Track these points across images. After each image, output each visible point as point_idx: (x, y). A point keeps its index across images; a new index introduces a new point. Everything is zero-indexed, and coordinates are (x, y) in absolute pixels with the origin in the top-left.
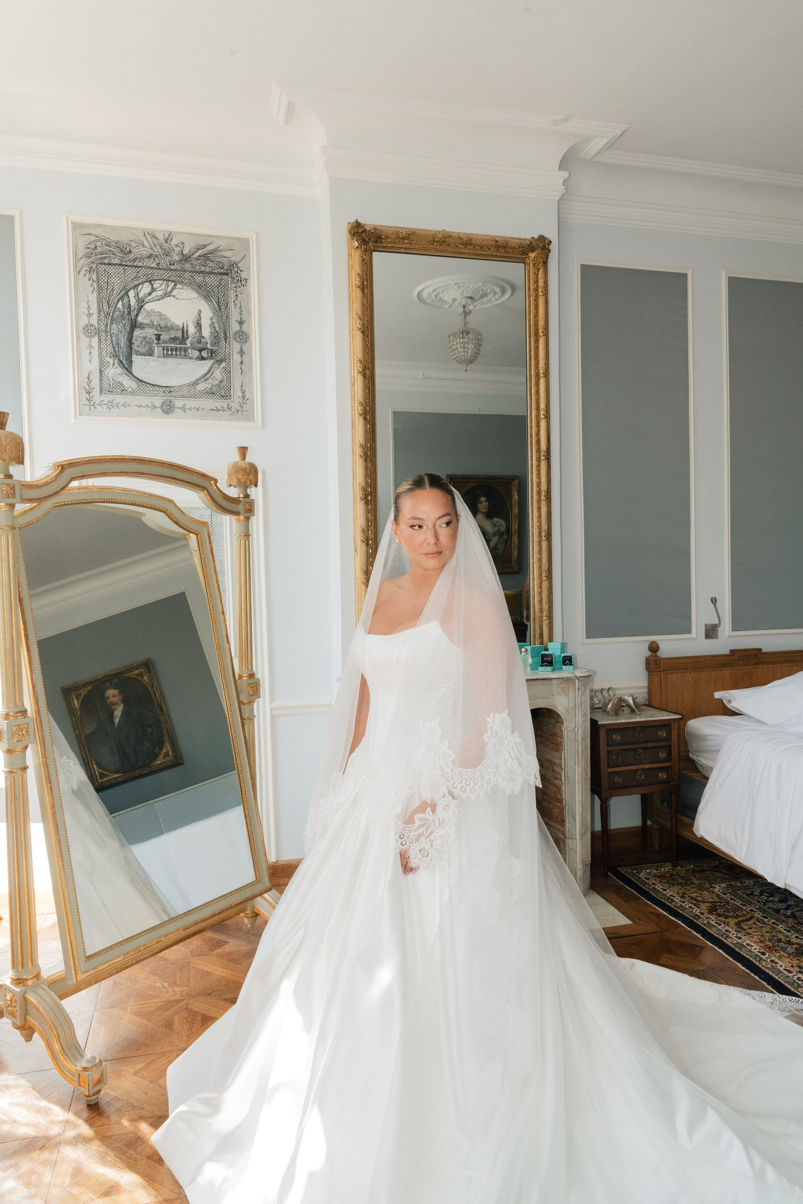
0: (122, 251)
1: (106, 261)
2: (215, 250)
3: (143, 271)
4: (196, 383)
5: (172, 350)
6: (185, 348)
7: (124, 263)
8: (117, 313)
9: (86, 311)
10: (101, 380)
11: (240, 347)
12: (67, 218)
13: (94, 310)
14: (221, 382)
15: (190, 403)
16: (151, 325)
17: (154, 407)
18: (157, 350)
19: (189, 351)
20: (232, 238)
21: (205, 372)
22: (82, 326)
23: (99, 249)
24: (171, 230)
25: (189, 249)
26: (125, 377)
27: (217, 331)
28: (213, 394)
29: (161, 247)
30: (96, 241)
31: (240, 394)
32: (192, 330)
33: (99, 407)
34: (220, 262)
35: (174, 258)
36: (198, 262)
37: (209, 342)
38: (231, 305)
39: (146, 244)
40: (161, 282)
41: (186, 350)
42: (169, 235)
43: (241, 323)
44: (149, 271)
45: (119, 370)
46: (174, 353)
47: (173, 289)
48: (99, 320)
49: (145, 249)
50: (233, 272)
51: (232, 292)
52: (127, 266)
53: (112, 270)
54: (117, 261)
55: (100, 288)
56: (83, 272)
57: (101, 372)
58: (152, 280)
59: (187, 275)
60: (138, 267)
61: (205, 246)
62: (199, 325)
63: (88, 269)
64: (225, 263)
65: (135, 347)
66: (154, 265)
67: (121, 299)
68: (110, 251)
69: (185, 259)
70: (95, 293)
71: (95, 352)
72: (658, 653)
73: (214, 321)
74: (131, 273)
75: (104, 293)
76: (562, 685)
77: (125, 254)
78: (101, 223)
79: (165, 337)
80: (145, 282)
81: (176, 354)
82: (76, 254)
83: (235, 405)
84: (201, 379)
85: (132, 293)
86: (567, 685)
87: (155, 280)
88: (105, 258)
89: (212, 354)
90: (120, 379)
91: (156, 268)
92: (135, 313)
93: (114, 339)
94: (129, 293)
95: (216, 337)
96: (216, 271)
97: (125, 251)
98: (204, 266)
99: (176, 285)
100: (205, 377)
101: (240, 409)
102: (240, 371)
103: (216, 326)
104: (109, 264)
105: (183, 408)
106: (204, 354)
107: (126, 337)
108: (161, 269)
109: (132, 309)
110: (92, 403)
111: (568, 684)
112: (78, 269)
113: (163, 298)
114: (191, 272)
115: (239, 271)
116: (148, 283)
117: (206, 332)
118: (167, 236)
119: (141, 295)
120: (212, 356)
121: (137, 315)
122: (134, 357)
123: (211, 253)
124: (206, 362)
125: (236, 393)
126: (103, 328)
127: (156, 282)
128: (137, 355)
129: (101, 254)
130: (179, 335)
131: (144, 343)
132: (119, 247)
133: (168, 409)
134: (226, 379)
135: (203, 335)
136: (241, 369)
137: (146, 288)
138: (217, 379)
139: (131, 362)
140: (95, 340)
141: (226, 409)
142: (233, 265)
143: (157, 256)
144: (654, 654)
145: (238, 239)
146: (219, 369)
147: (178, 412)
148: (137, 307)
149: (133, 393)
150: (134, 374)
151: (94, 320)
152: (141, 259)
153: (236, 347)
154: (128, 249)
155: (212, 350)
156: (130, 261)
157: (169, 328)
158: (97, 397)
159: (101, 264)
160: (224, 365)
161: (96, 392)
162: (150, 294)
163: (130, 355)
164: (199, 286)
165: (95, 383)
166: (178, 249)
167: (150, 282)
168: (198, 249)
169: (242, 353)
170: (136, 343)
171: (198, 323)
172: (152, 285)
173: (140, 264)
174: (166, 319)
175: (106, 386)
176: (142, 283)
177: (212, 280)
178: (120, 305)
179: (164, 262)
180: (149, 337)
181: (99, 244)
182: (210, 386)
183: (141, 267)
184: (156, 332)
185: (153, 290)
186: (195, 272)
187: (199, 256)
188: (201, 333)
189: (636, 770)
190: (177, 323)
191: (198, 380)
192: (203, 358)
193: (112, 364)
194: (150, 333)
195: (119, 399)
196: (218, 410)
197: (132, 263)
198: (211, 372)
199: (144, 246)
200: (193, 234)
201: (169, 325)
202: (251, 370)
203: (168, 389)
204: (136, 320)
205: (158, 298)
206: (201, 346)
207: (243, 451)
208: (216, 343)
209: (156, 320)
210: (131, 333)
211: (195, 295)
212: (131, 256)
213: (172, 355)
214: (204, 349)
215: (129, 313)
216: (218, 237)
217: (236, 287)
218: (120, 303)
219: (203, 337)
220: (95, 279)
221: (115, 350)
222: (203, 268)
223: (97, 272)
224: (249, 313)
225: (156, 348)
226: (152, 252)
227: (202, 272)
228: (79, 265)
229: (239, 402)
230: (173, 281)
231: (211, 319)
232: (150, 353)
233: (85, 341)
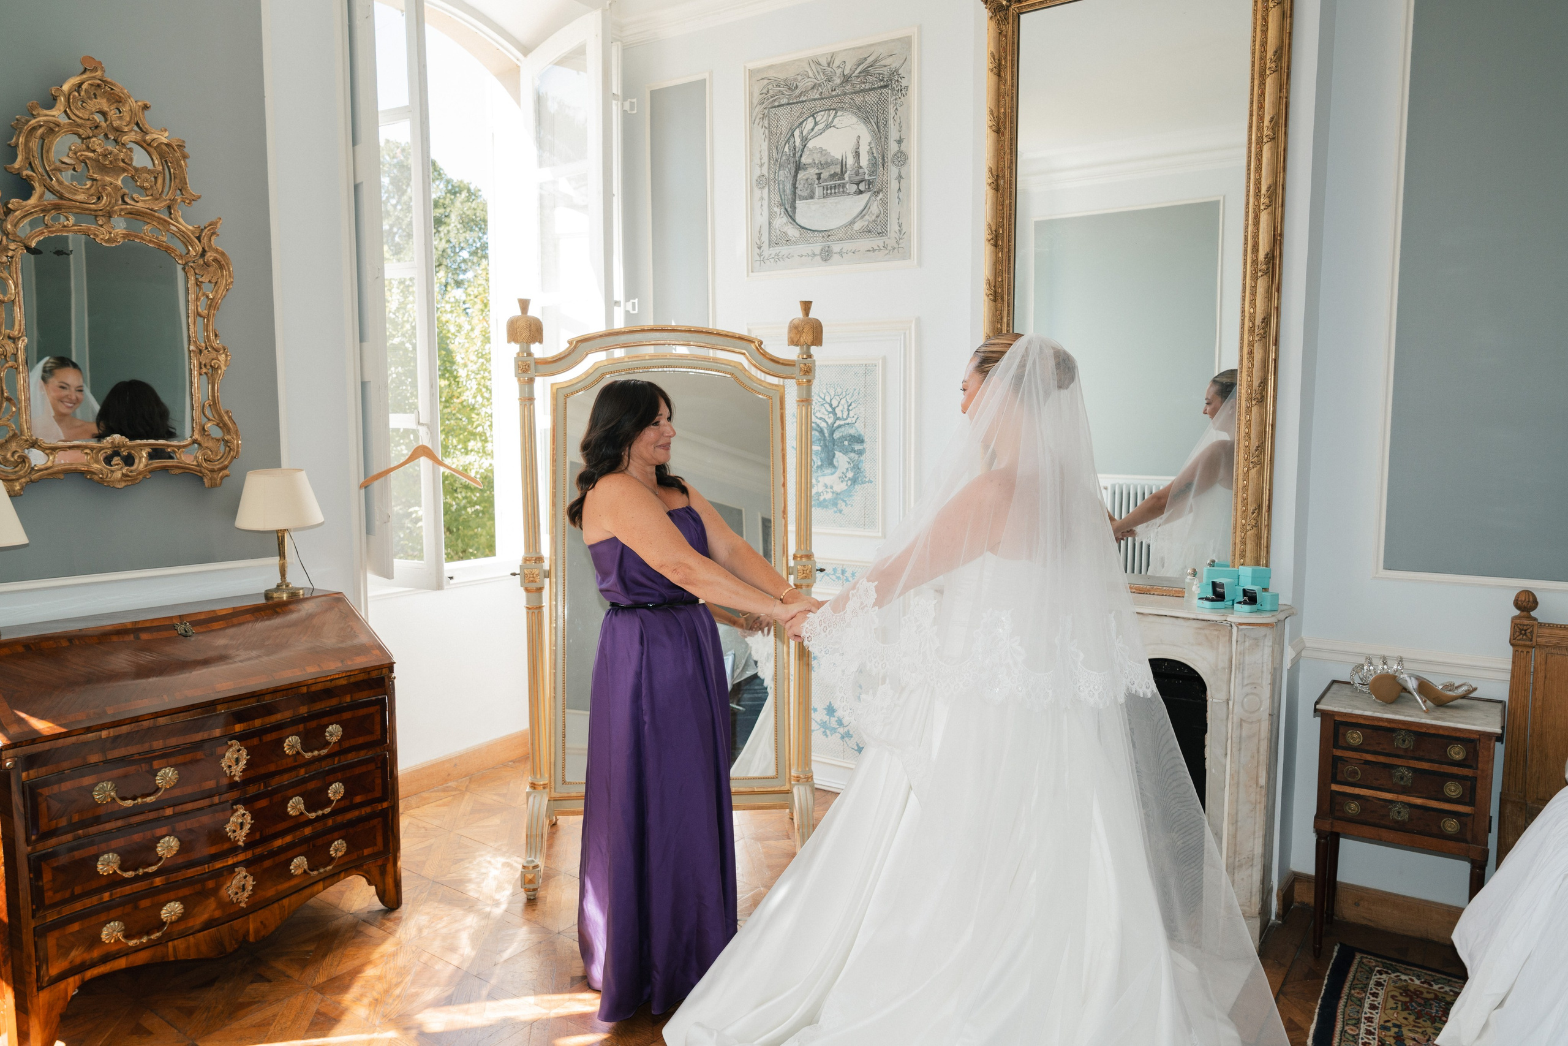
0: (790, 89)
1: (776, 104)
2: (876, 61)
3: (807, 105)
4: (853, 222)
5: (831, 189)
6: (844, 183)
7: (791, 102)
8: (784, 158)
9: (759, 163)
10: (769, 234)
11: (898, 171)
12: (745, 67)
13: (765, 160)
14: (877, 217)
15: (848, 246)
16: (813, 164)
17: (814, 255)
18: (818, 191)
19: (847, 186)
20: (893, 41)
21: (862, 208)
22: (755, 178)
23: (771, 92)
24: (833, 51)
25: (850, 67)
26: (790, 226)
27: (875, 158)
28: (870, 232)
29: (824, 74)
30: (768, 84)
31: (897, 228)
32: (850, 161)
33: (767, 262)
34: (880, 74)
35: (835, 82)
36: (859, 80)
37: (867, 172)
38: (891, 122)
39: (811, 75)
40: (823, 113)
41: (844, 186)
42: (832, 57)
43: (900, 142)
44: (813, 104)
45: (785, 219)
46: (833, 191)
47: (834, 118)
48: (769, 169)
49: (810, 79)
50: (893, 82)
51: (892, 106)
52: (794, 103)
53: (781, 111)
54: (785, 101)
55: (771, 133)
56: (757, 121)
57: (770, 224)
58: (816, 113)
59: (847, 98)
60: (803, 102)
61: (865, 59)
62: (857, 154)
63: (762, 116)
64: (885, 73)
65: (798, 192)
66: (817, 96)
67: (788, 141)
68: (780, 91)
69: (846, 79)
70: (767, 140)
71: (765, 203)
72: (1533, 614)
73: (873, 145)
74: (797, 108)
75: (774, 140)
76: (1207, 632)
77: (793, 91)
78: (770, 64)
79: (825, 175)
80: (809, 117)
81: (835, 193)
82: (751, 103)
83: (891, 242)
84: (858, 216)
85: (797, 133)
86: (1216, 633)
87: (818, 112)
88: (775, 100)
89: (869, 185)
90: (785, 229)
91: (819, 99)
92: (799, 154)
93: (781, 186)
94: (795, 133)
95: (873, 164)
96: (876, 86)
97: (792, 88)
98: (864, 83)
99: (836, 113)
100: (861, 214)
101: (896, 246)
102: (897, 200)
103: (874, 151)
104: (778, 106)
105: (840, 253)
106: (862, 187)
107: (791, 182)
108: (823, 99)
109: (797, 150)
110: (762, 257)
111: (1216, 630)
112: (753, 119)
113: (824, 131)
114: (852, 93)
115: (899, 79)
116: (812, 118)
117: (864, 161)
118: (829, 59)
119: (805, 133)
120: (869, 188)
121: (801, 156)
122: (799, 204)
123: (871, 66)
124: (864, 195)
125: (893, 227)
126: (772, 177)
127: (819, 114)
128: (800, 200)
129: (772, 97)
130: (838, 170)
131: (806, 186)
132: (787, 85)
133: (826, 255)
134: (882, 213)
135: (861, 165)
136: (898, 198)
137: (810, 123)
138: (873, 214)
139: (794, 208)
140: (766, 190)
141: (882, 248)
142: (894, 72)
143: (820, 85)
144: (1525, 613)
145: (899, 39)
146: (876, 202)
147: (836, 257)
148: (801, 146)
149: (795, 243)
150: (797, 221)
151: (765, 171)
152: (806, 91)
153: (894, 171)
154: (795, 85)
155: (869, 180)
156: (796, 97)
157: (828, 164)
158: (766, 253)
159: (772, 108)
160: (881, 196)
161: (765, 246)
162: (813, 129)
163: (794, 201)
164: (859, 108)
165: (765, 238)
166: (840, 70)
167: (813, 116)
168: (859, 65)
169: (900, 177)
170: (799, 186)
171: (856, 152)
172: (815, 118)
173: (804, 98)
174: (827, 154)
175: (774, 238)
176: (807, 118)
177: (871, 98)
178: (786, 149)
179: (826, 89)
180: (811, 177)
181: (770, 87)
182: (866, 223)
183: (805, 101)
184: (817, 171)
185: (816, 124)
186: (854, 93)
187: (860, 73)
188: (859, 163)
189: (1391, 802)
190: (837, 157)
191: (855, 218)
192: (861, 192)
193: (778, 213)
194: (812, 172)
195: (784, 250)
196: (874, 250)
197: (798, 100)
198: (868, 207)
199: (809, 77)
200: (854, 49)
201: (829, 161)
202: (908, 196)
203: (826, 233)
204: (800, 161)
205: (820, 132)
206: (859, 178)
207: (807, 306)
208: (873, 172)
209: (817, 157)
210: (795, 176)
211: (854, 119)
212: (798, 92)
213: (831, 193)
214: (862, 181)
215: (794, 154)
216: (879, 44)
217: (896, 99)
218: (787, 145)
219: (861, 167)
220: (767, 126)
221: (781, 199)
222: (863, 86)
223: (769, 117)
224: (909, 128)
225: (817, 189)
226: (816, 81)
227: (862, 91)
228: (754, 114)
229: (896, 238)
230: (834, 109)
231: (870, 143)
232: (812, 197)
233: (757, 193)
